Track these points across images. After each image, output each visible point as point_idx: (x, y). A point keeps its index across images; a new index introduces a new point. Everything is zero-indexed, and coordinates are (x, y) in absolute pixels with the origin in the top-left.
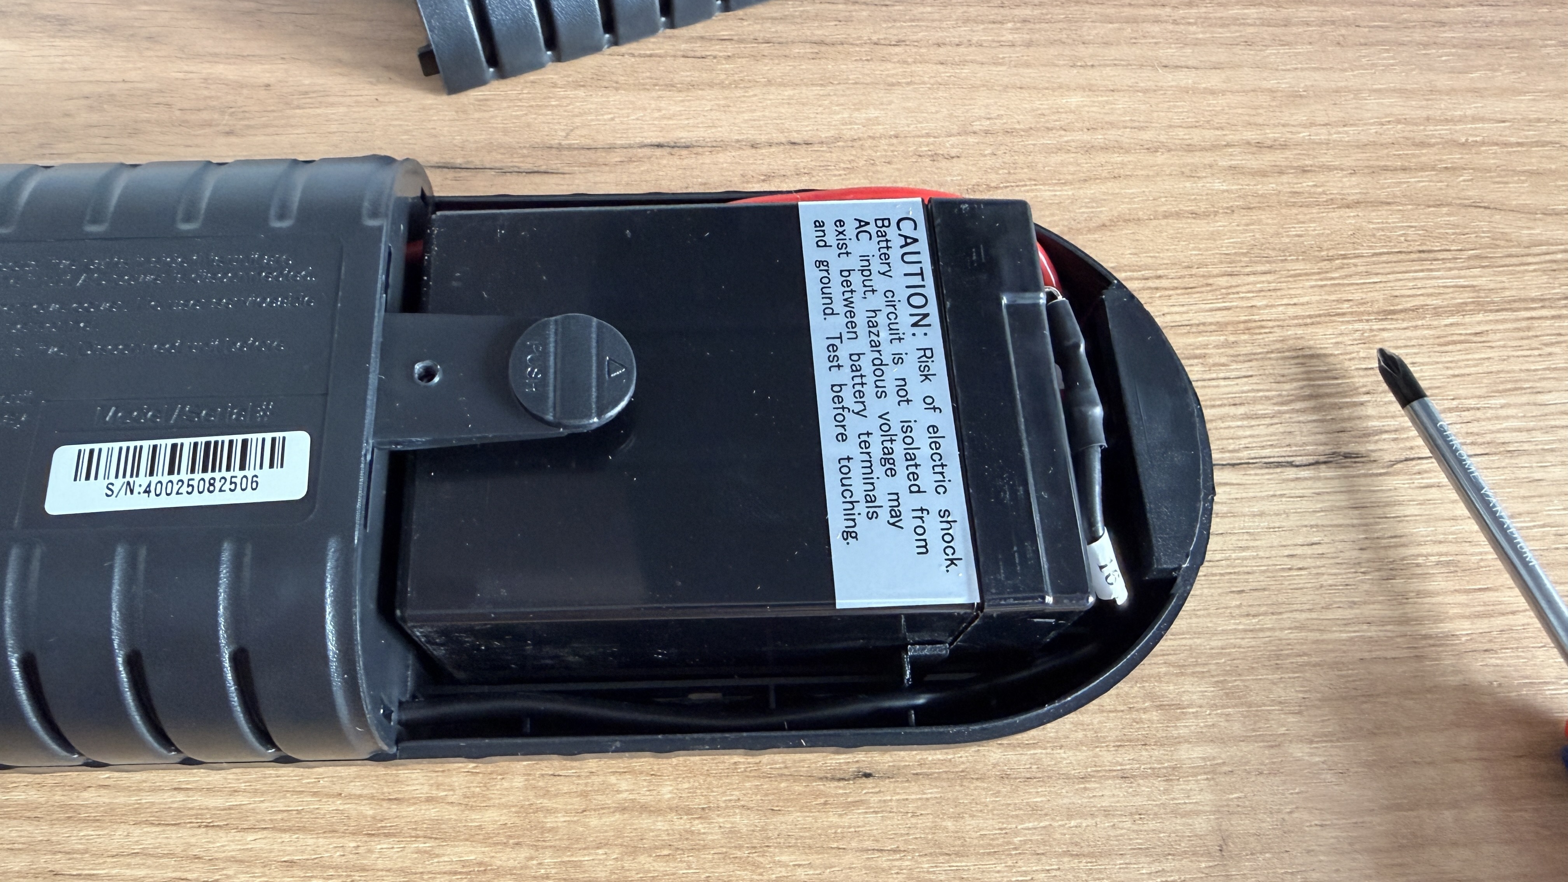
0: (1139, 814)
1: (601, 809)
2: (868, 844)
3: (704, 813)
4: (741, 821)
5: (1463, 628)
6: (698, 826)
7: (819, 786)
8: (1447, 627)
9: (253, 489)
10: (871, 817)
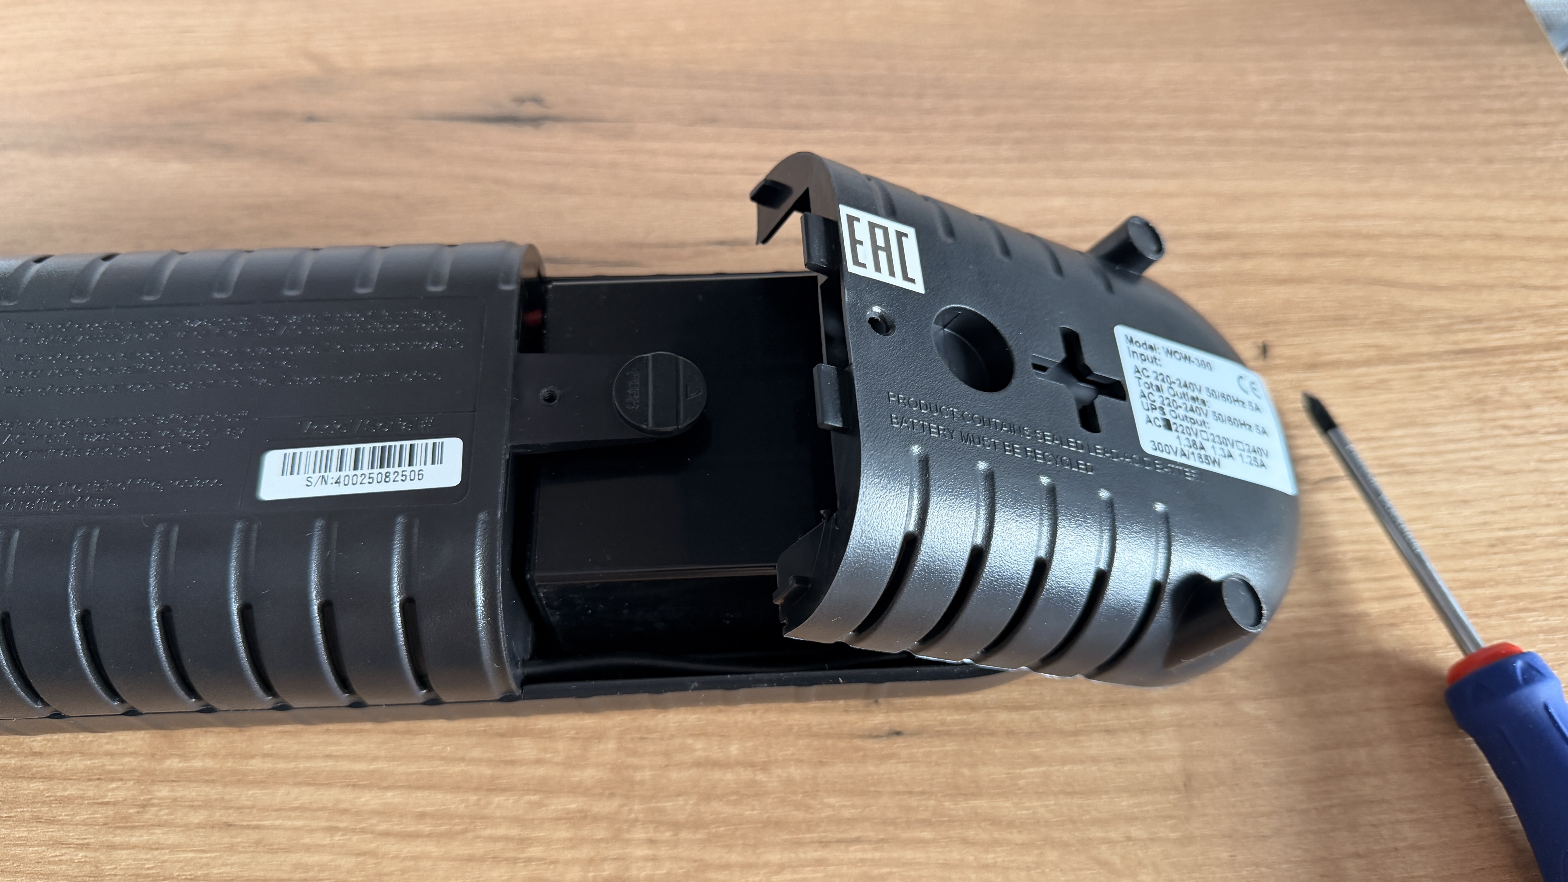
0: (1120, 760)
1: (680, 766)
2: (901, 788)
3: (765, 767)
4: (796, 772)
5: (1374, 608)
6: (761, 777)
7: (858, 742)
8: (1362, 607)
9: (419, 479)
10: (901, 767)
